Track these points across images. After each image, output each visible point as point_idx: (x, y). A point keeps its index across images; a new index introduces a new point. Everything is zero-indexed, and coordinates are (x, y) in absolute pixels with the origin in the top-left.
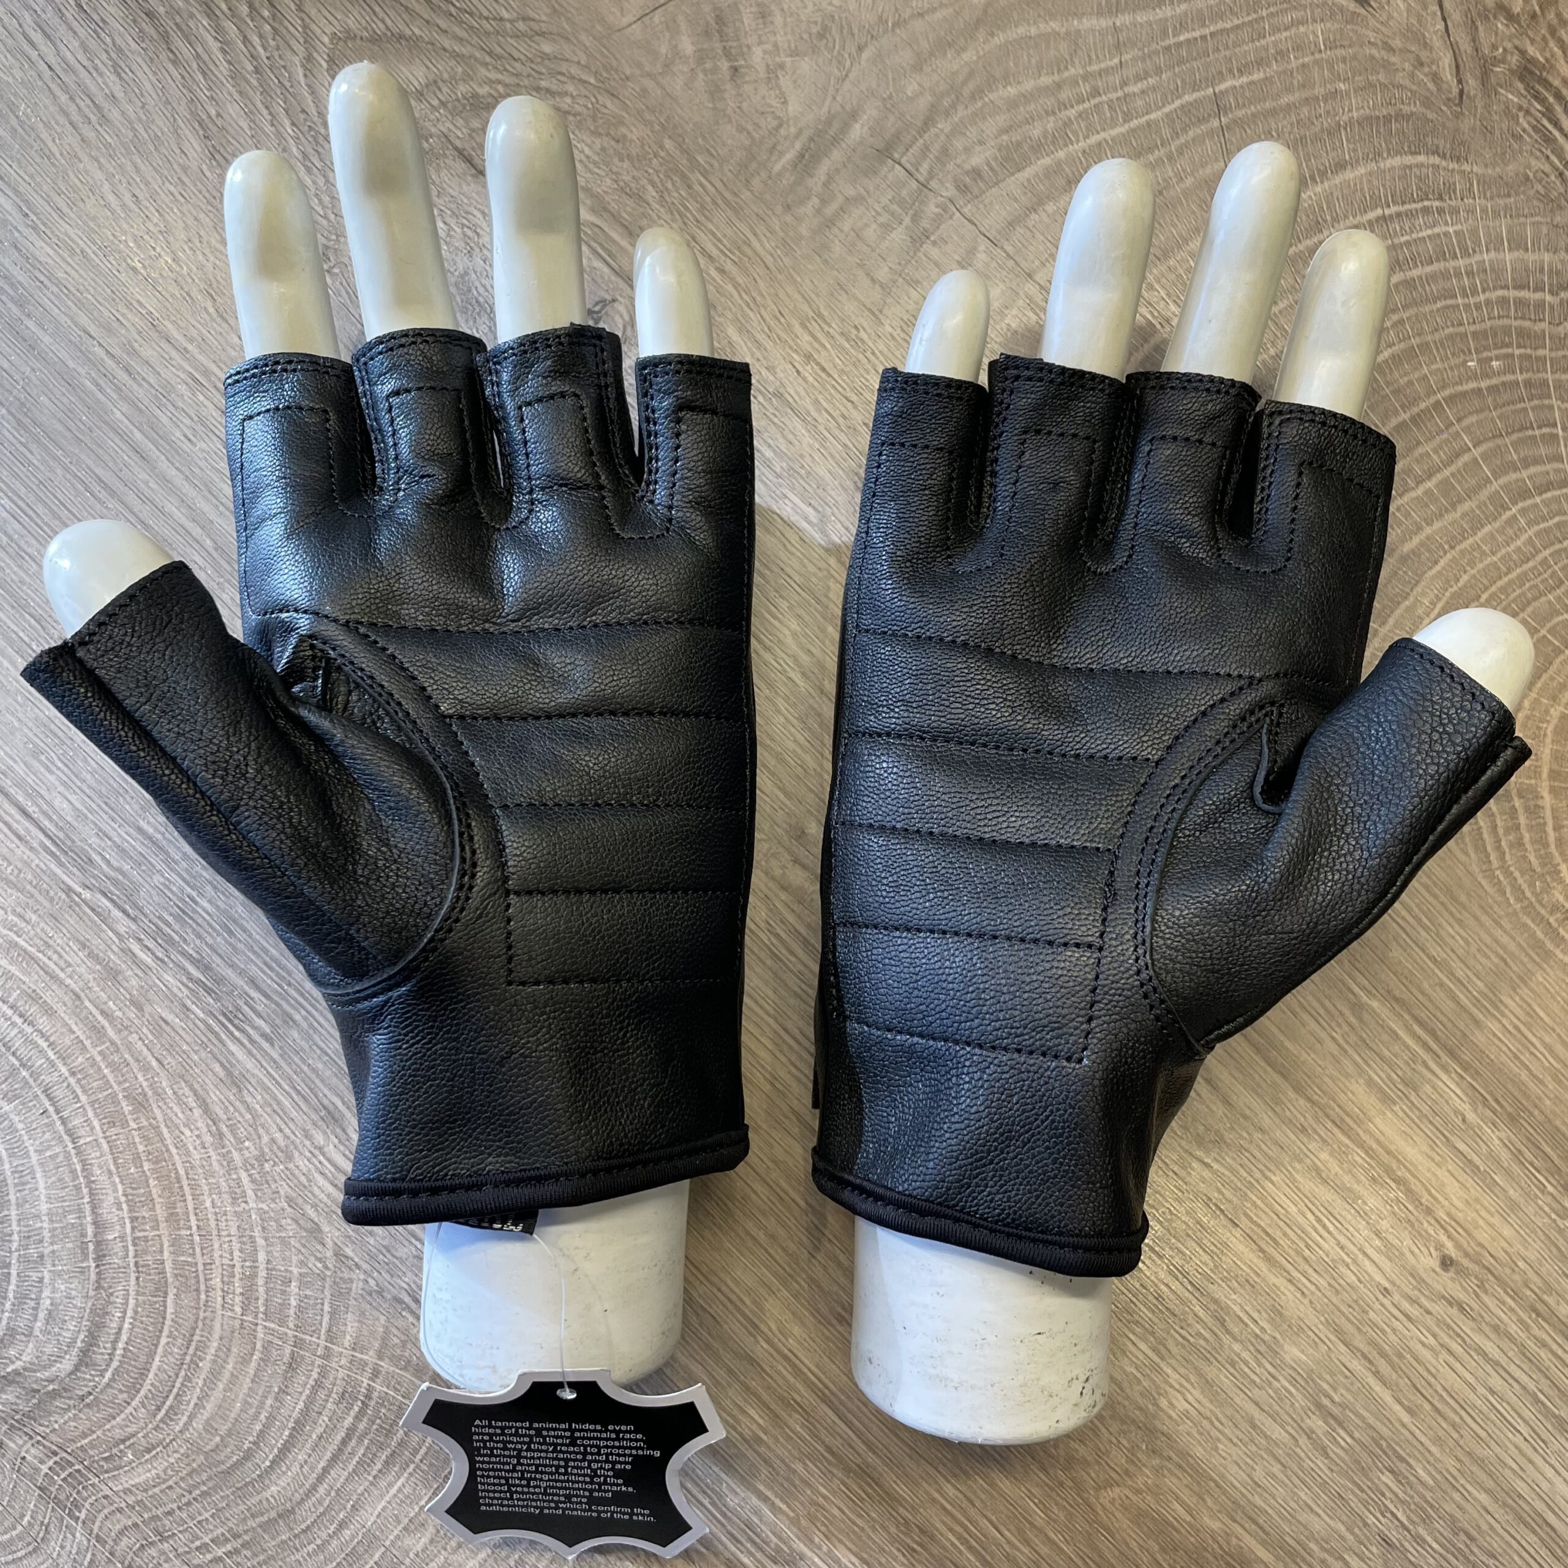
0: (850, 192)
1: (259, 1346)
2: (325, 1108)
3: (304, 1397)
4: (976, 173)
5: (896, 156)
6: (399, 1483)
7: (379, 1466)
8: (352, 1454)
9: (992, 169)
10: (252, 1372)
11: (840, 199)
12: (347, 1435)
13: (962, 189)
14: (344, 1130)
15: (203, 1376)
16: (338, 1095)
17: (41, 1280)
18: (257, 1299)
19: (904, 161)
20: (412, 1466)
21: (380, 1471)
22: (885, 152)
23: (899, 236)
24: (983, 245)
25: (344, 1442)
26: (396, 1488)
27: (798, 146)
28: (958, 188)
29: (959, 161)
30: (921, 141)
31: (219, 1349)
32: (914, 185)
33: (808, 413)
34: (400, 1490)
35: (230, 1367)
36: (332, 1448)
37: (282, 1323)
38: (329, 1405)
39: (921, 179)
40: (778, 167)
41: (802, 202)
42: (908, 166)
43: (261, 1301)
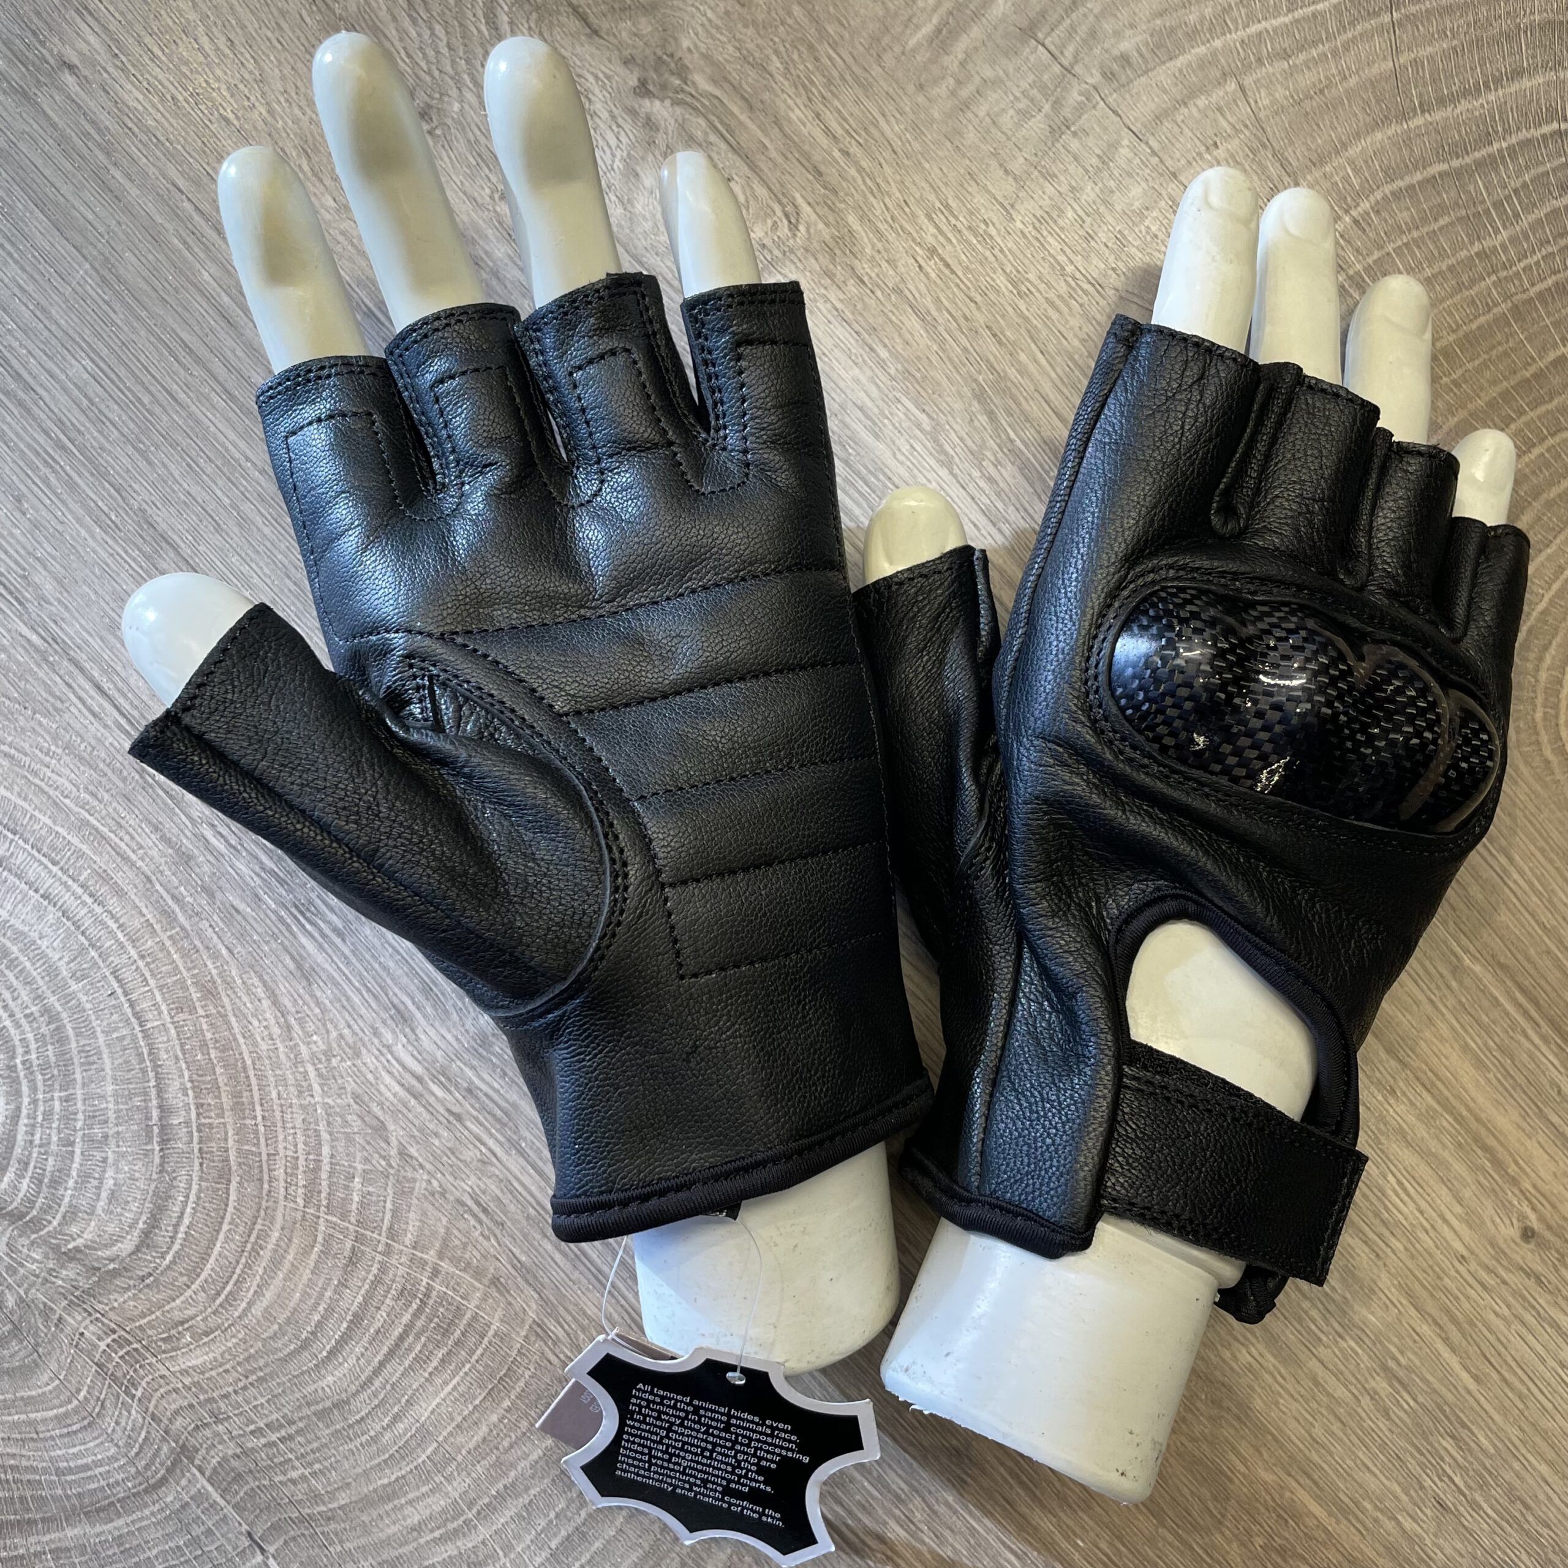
0: (988, 73)
1: (320, 1239)
2: (394, 1006)
3: (363, 1292)
4: (1125, 59)
5: (1040, 35)
6: (454, 1382)
7: (435, 1363)
8: (410, 1349)
9: (1141, 55)
10: (312, 1264)
11: (977, 80)
12: (405, 1331)
13: (1109, 76)
14: (413, 1030)
15: (264, 1264)
16: (408, 995)
17: (105, 1160)
18: (320, 1192)
19: (1047, 42)
20: (468, 1366)
21: (436, 1368)
22: (1029, 32)
23: (1037, 125)
24: (1127, 139)
25: (401, 1338)
26: (451, 1386)
27: (935, 20)
28: (1104, 74)
29: (1106, 46)
30: (1068, 21)
31: (280, 1239)
32: (1057, 69)
33: (929, 313)
34: (455, 1388)
35: (290, 1257)
36: (390, 1342)
37: (344, 1217)
38: (388, 1301)
39: (1066, 63)
40: (912, 43)
41: (936, 82)
42: (1052, 48)
43: (323, 1195)
